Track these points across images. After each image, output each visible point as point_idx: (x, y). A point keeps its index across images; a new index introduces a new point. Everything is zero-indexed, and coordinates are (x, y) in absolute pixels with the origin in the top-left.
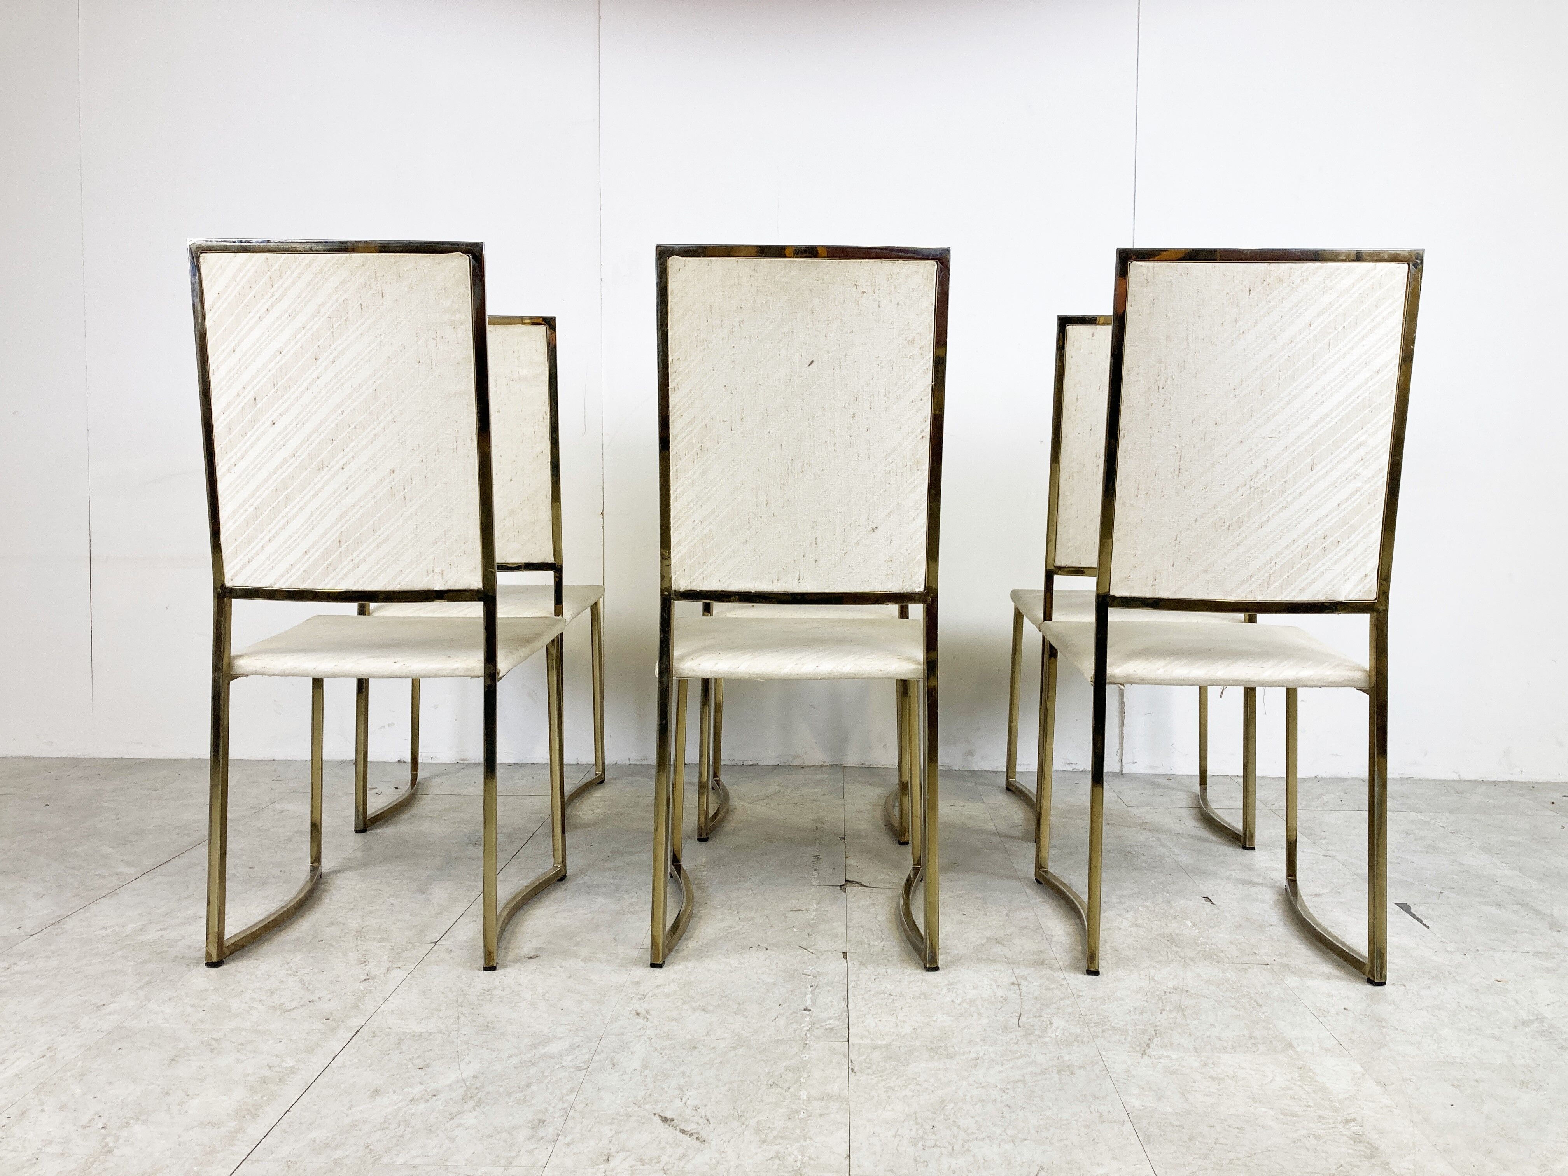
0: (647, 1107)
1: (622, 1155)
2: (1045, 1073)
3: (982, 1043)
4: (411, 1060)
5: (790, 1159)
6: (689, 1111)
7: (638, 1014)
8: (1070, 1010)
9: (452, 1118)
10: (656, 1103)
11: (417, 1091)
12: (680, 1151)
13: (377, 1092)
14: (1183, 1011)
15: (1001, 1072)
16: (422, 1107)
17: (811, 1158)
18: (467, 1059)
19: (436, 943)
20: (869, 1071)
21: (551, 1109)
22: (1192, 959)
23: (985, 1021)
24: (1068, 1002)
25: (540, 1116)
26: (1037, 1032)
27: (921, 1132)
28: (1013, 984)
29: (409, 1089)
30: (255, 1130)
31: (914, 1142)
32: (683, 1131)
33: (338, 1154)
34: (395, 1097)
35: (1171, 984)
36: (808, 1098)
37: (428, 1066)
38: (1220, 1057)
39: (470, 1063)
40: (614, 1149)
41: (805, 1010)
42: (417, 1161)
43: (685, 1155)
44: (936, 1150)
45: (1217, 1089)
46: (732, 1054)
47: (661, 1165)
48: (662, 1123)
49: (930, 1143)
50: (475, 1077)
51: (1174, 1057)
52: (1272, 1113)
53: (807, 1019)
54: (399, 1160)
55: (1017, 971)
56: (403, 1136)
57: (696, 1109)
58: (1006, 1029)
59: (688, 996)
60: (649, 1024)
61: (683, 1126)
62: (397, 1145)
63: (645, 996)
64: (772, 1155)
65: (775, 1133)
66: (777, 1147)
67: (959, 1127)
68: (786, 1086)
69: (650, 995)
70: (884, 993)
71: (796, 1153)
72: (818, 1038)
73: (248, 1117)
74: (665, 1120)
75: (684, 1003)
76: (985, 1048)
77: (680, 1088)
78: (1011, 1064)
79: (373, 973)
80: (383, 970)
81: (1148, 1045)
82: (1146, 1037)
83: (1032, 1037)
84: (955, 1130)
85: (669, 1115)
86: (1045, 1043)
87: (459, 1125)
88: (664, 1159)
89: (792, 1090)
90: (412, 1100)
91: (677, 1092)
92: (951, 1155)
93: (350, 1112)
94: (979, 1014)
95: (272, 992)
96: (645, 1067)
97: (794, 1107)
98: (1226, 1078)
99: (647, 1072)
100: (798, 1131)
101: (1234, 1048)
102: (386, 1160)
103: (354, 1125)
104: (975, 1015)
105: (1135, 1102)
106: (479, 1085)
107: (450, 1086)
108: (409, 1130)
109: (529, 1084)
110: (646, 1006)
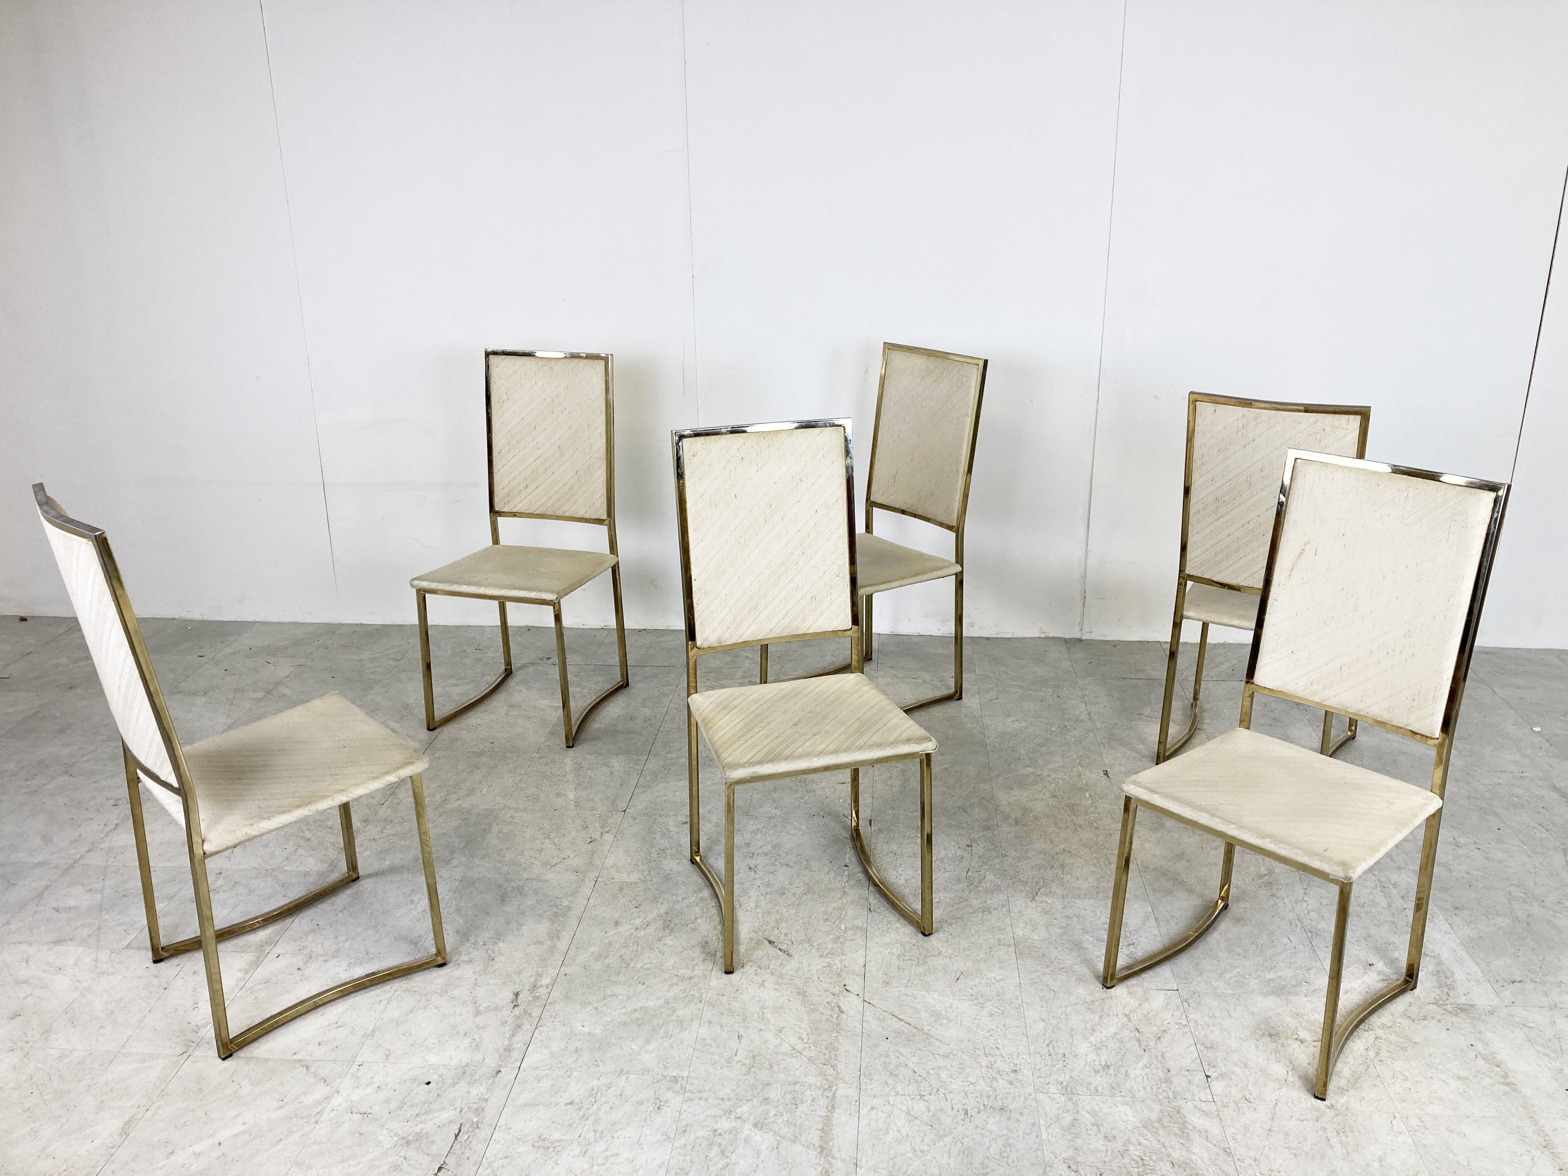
0: (760, 933)
1: (750, 964)
2: (974, 913)
3: (943, 891)
4: (630, 901)
5: (835, 967)
6: (782, 937)
7: (750, 868)
8: (998, 867)
9: (660, 940)
10: (765, 932)
11: (638, 922)
12: (779, 962)
13: (617, 923)
14: (1064, 868)
15: (951, 911)
16: (642, 933)
17: (845, 967)
18: (660, 901)
19: (625, 811)
20: (879, 911)
21: (710, 935)
22: (1080, 826)
23: (947, 875)
24: (998, 861)
25: (705, 939)
26: (975, 884)
27: (903, 951)
28: (968, 846)
29: (633, 921)
30: (562, 945)
31: (899, 957)
32: (780, 950)
33: (608, 961)
34: (628, 927)
35: (1062, 847)
36: (845, 928)
37: (640, 905)
38: (1075, 902)
39: (662, 904)
40: (745, 961)
41: (845, 866)
42: (647, 966)
43: (782, 964)
44: (910, 962)
45: (1067, 925)
46: (804, 898)
47: (770, 970)
48: (768, 944)
49: (908, 958)
50: (667, 913)
51: (1049, 901)
52: (1091, 939)
53: (846, 873)
54: (639, 966)
55: (972, 835)
56: (637, 951)
57: (786, 935)
58: (958, 880)
59: (778, 855)
60: (757, 876)
61: (779, 946)
62: (635, 956)
63: (753, 854)
64: (825, 964)
65: (827, 951)
66: (828, 960)
67: (923, 948)
68: (833, 920)
69: (756, 853)
70: (891, 853)
71: (838, 963)
72: (852, 887)
73: (555, 939)
74: (770, 942)
75: (776, 860)
76: (945, 894)
77: (777, 921)
78: (958, 906)
79: (594, 837)
80: (599, 833)
81: (1037, 893)
82: (1038, 887)
83: (972, 887)
84: (921, 949)
85: (772, 939)
86: (979, 891)
87: (664, 945)
88: (771, 966)
89: (836, 923)
90: (637, 928)
91: (776, 924)
92: (917, 965)
93: (606, 935)
94: (945, 869)
95: (540, 851)
96: (757, 906)
97: (838, 934)
98: (1074, 917)
99: (758, 910)
100: (839, 950)
101: (1085, 895)
102: (632, 965)
103: (610, 944)
104: (942, 870)
105: (1020, 932)
106: (670, 918)
107: (654, 919)
108: (640, 947)
109: (696, 918)
110: (754, 862)
